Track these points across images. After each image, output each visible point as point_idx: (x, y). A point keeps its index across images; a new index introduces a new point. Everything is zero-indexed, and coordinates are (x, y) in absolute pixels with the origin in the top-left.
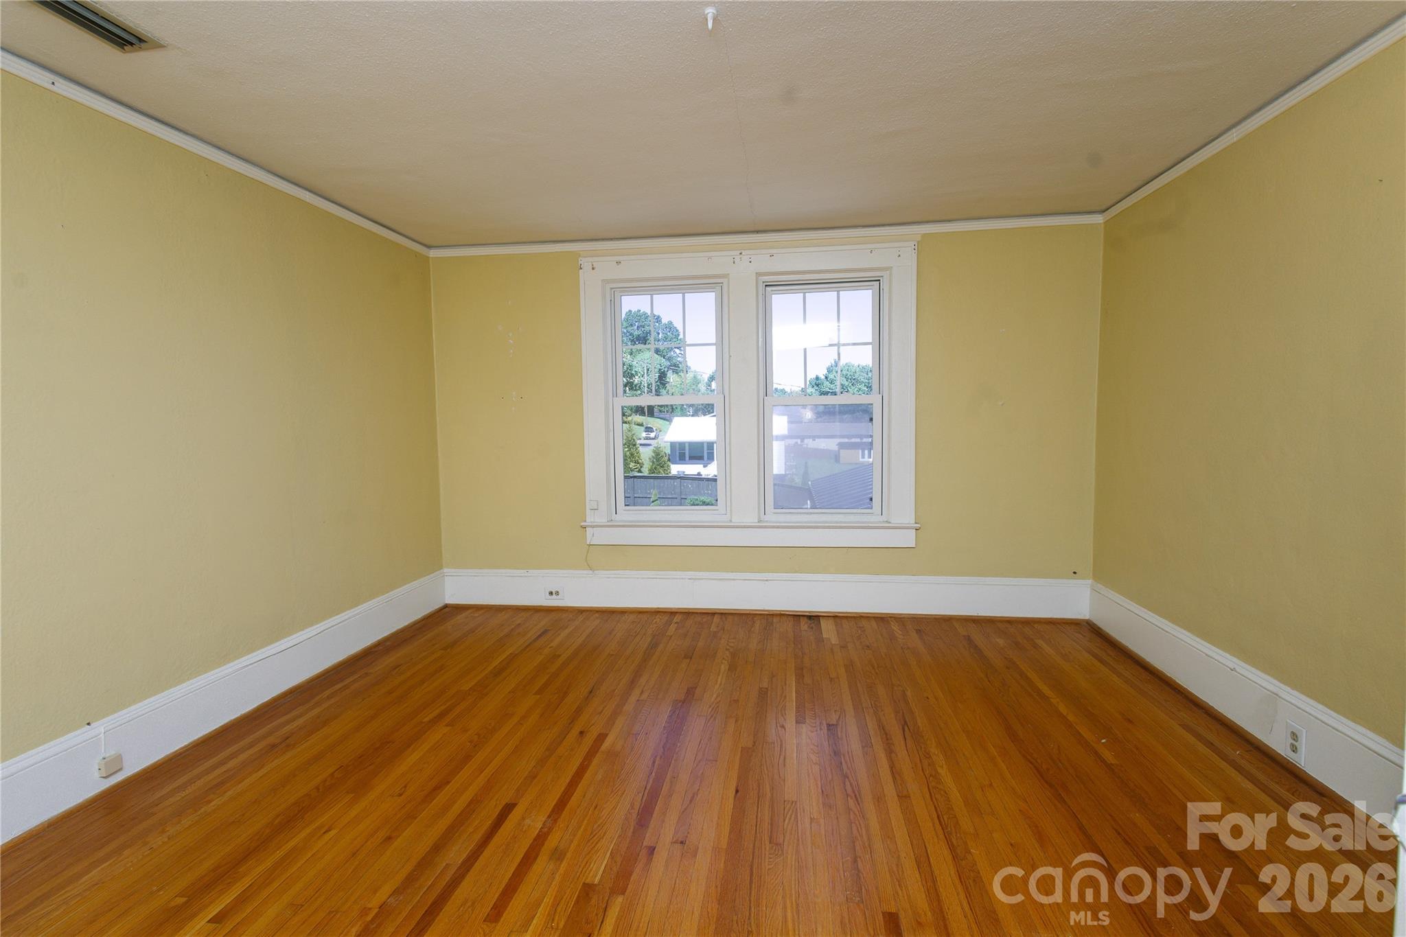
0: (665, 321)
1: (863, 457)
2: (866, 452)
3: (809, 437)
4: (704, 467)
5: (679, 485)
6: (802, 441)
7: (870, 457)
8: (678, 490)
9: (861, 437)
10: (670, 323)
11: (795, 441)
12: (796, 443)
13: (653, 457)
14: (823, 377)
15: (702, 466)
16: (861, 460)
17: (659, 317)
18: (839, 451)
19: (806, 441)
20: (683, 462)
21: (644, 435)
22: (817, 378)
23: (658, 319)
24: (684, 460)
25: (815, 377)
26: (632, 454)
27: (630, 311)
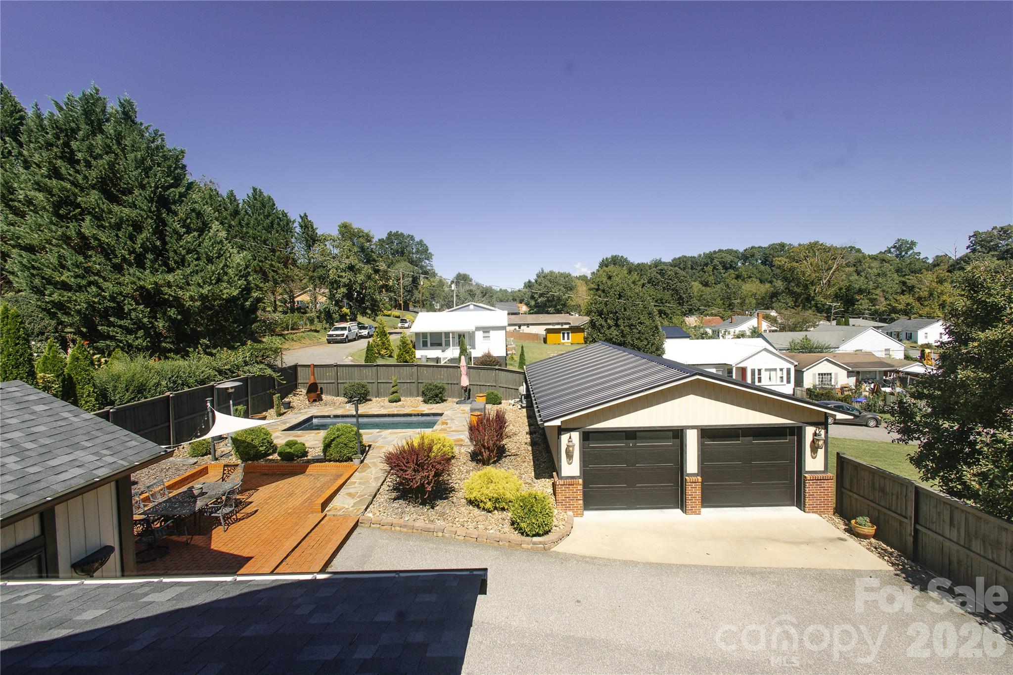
0: (417, 239)
1: (564, 339)
2: (566, 335)
3: (524, 325)
4: (443, 351)
5: (416, 371)
6: (520, 328)
7: (568, 339)
8: (415, 376)
9: (562, 324)
10: (421, 241)
11: (514, 327)
12: (515, 329)
13: (400, 345)
14: (534, 281)
15: (441, 351)
16: (562, 341)
17: (412, 236)
18: (546, 335)
19: (522, 327)
20: (426, 348)
21: (400, 325)
22: (529, 282)
23: (412, 238)
24: (427, 346)
25: (528, 281)
26: (383, 343)
27: (391, 232)
